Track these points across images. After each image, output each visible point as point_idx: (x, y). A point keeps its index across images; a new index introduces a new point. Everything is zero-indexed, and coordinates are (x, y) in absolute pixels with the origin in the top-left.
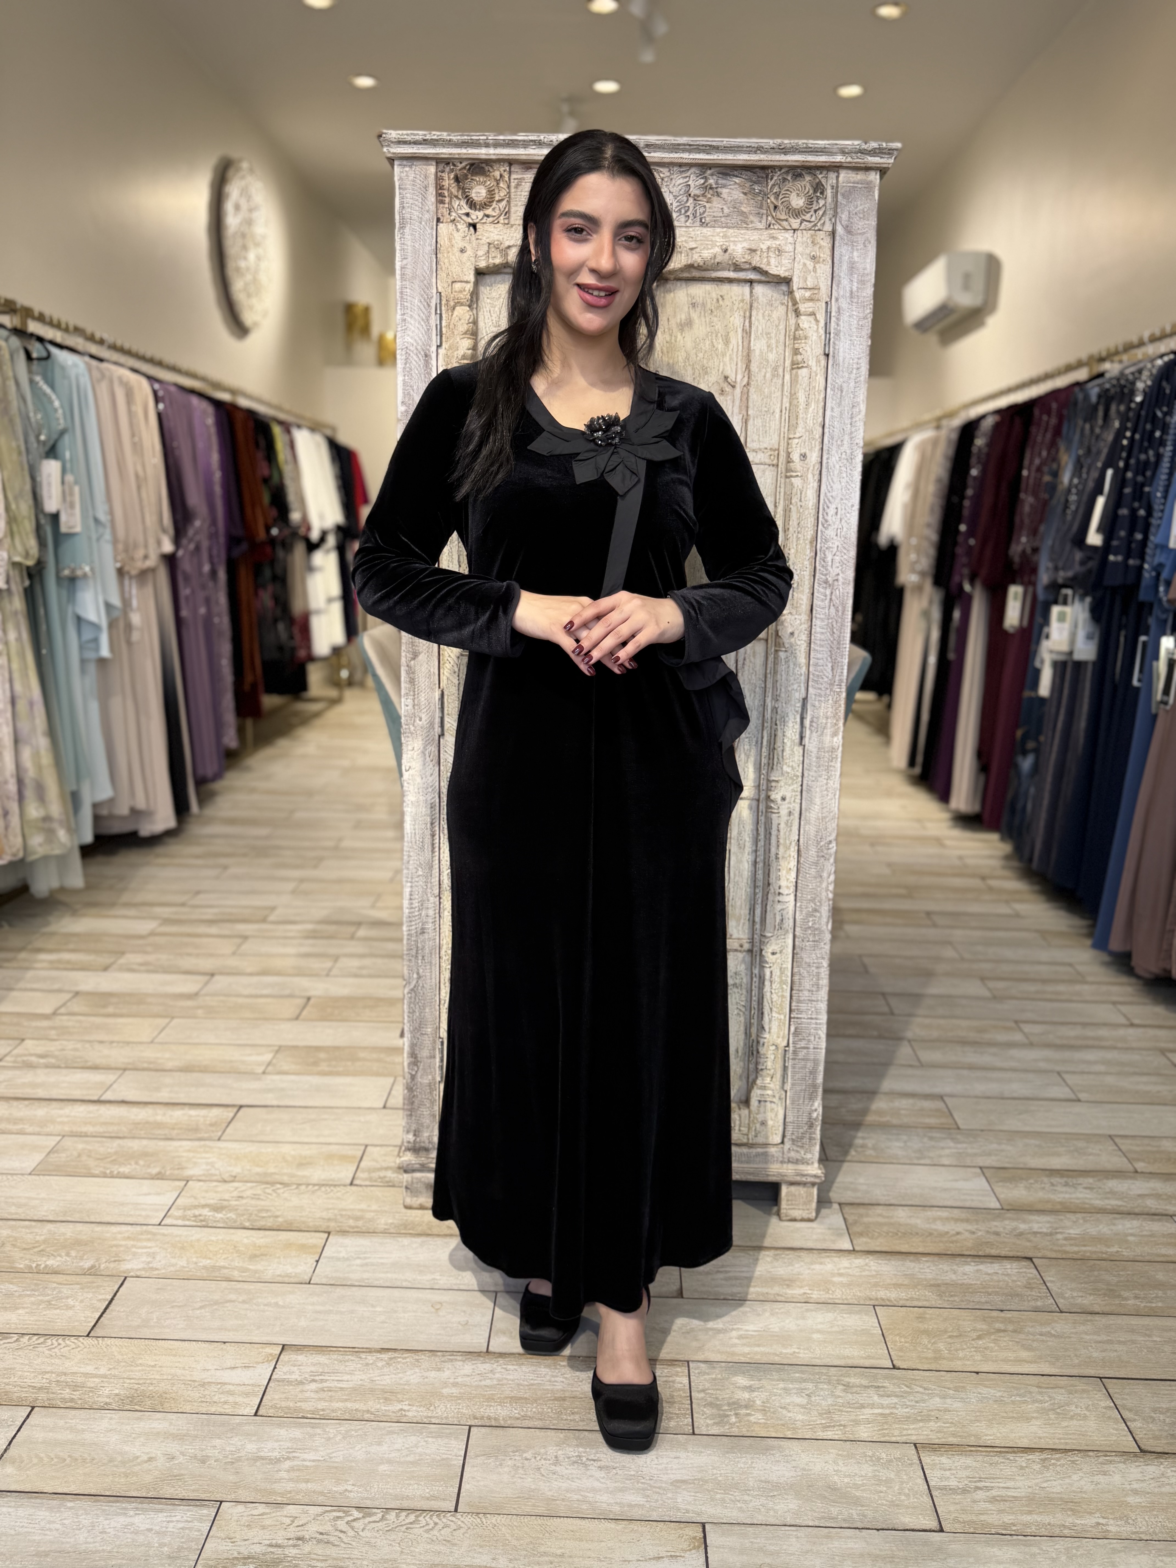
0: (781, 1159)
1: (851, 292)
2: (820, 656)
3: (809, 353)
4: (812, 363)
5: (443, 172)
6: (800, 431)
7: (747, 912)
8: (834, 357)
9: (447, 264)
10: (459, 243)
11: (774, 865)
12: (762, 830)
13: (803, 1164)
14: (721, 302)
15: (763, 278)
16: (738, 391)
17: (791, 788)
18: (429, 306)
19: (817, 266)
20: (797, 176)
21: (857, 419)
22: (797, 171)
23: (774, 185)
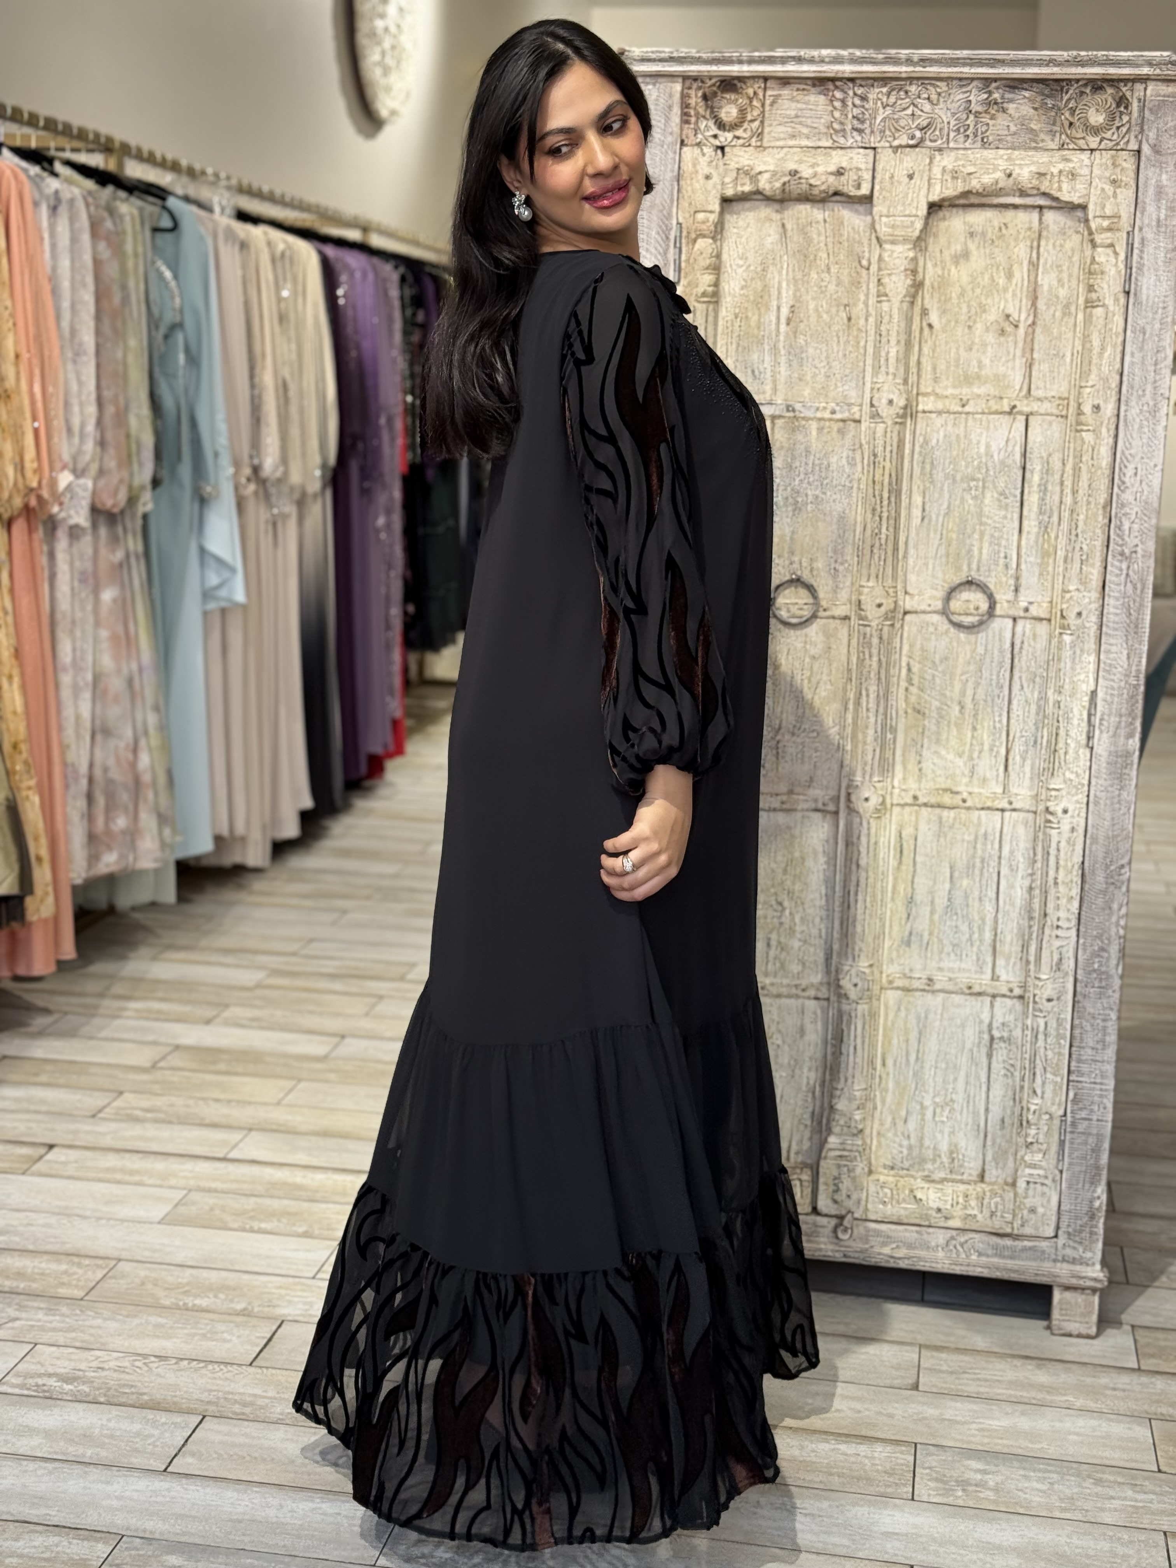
0: (1053, 1257)
1: (1159, 221)
2: (1112, 641)
3: (1106, 290)
4: (1110, 301)
5: (690, 88)
6: (1093, 379)
7: (1020, 949)
8: (1135, 294)
9: (690, 193)
10: (704, 168)
11: (1052, 891)
12: (1039, 850)
13: (1081, 1264)
14: (1004, 231)
15: (1054, 204)
16: (1021, 331)
17: (1075, 798)
18: (667, 238)
19: (1118, 191)
20: (1097, 89)
21: (1162, 365)
22: (1097, 85)
23: (1069, 100)
